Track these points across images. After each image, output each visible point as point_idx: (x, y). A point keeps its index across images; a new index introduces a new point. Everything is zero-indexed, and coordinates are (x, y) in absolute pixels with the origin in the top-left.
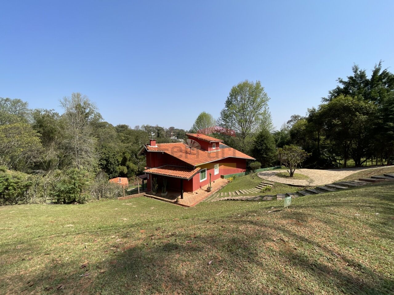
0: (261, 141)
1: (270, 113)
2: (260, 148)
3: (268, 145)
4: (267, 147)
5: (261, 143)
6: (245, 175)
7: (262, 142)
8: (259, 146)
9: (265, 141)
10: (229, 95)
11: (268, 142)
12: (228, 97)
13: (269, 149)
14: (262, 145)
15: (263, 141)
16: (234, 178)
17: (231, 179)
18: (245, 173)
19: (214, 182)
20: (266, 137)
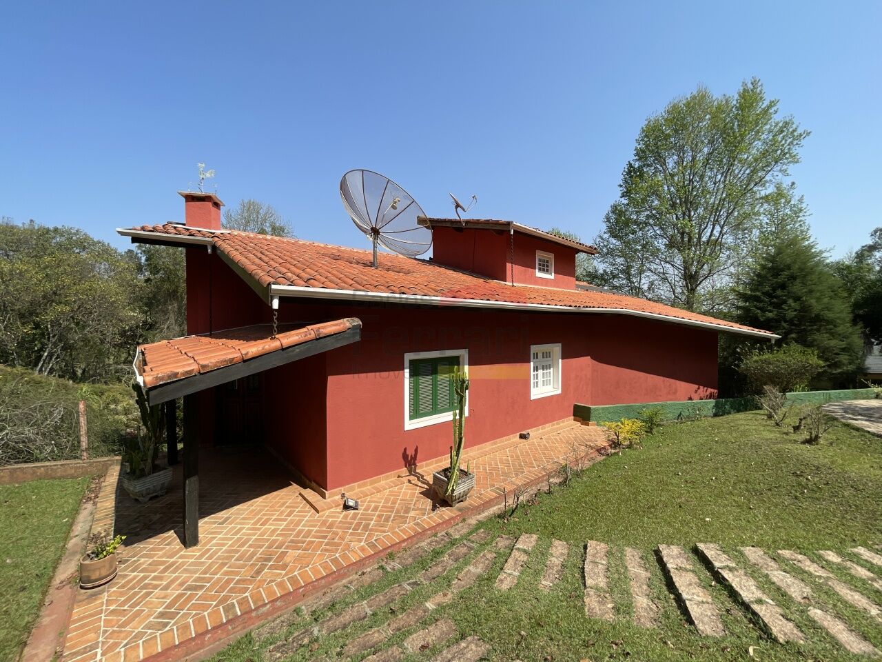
0: (774, 290)
1: (801, 201)
2: (770, 315)
3: (813, 301)
4: (805, 309)
5: (776, 297)
6: (716, 415)
7: (779, 292)
8: (763, 310)
9: (797, 288)
10: (631, 157)
11: (811, 291)
12: (632, 162)
13: (817, 319)
14: (778, 306)
15: (783, 286)
16: (651, 425)
17: (627, 428)
18: (717, 406)
19: (523, 437)
20: (801, 270)
